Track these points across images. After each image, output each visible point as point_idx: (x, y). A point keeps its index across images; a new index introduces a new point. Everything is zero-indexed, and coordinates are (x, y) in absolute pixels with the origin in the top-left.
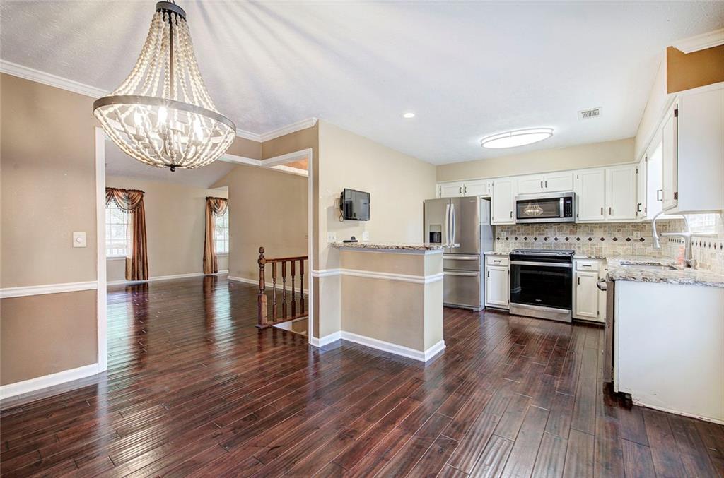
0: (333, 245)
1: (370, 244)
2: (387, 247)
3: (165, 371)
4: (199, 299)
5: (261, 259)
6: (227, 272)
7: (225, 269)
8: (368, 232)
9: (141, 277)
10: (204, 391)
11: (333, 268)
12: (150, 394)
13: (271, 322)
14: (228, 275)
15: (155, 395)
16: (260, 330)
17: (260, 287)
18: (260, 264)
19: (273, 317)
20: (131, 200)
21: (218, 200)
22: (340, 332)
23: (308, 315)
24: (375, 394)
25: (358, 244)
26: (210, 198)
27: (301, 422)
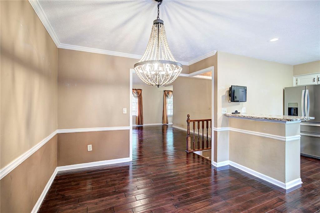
0: (225, 115)
1: (248, 116)
2: (259, 118)
3: (151, 165)
4: (161, 135)
5: (188, 120)
6: (172, 123)
7: (171, 122)
8: (245, 108)
9: (141, 124)
10: (166, 177)
11: (225, 127)
12: (147, 174)
13: (192, 150)
14: (172, 125)
15: (148, 174)
16: (187, 153)
17: (188, 133)
18: (188, 122)
19: (193, 148)
20: (138, 93)
21: (168, 92)
22: (229, 161)
23: (211, 149)
24: (252, 201)
25: (240, 115)
26: (165, 91)
27: (209, 205)
